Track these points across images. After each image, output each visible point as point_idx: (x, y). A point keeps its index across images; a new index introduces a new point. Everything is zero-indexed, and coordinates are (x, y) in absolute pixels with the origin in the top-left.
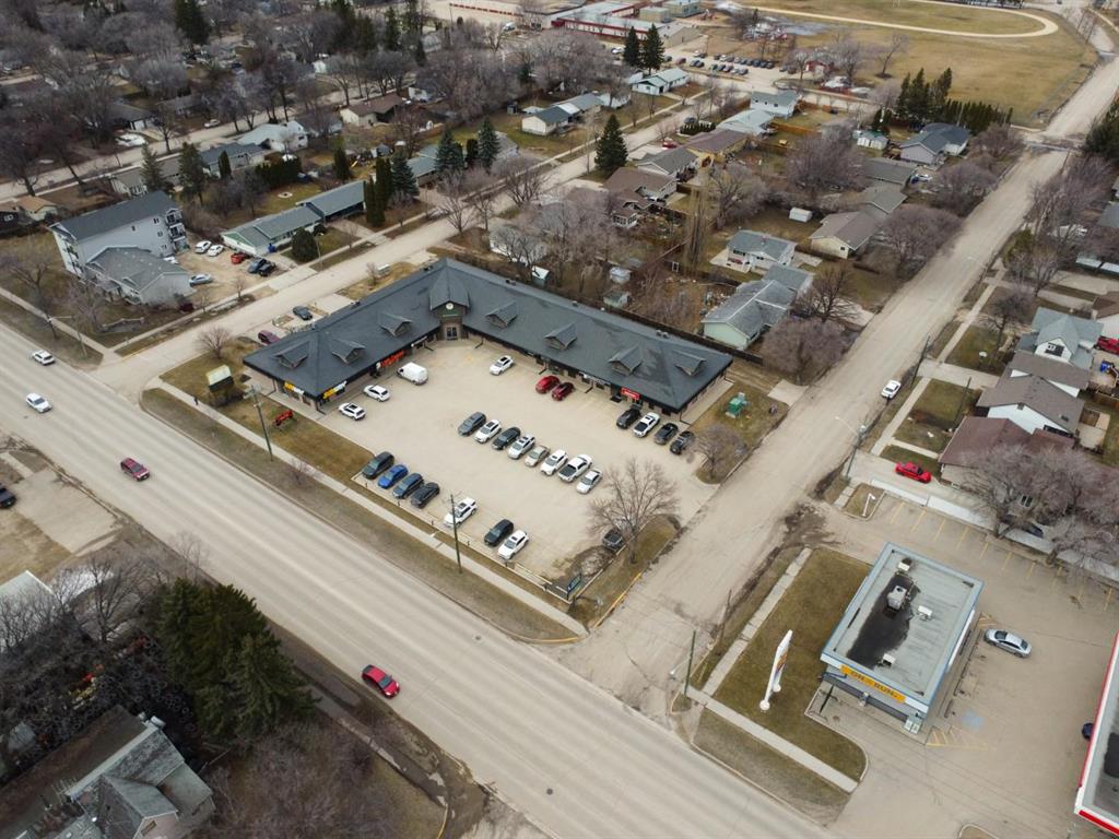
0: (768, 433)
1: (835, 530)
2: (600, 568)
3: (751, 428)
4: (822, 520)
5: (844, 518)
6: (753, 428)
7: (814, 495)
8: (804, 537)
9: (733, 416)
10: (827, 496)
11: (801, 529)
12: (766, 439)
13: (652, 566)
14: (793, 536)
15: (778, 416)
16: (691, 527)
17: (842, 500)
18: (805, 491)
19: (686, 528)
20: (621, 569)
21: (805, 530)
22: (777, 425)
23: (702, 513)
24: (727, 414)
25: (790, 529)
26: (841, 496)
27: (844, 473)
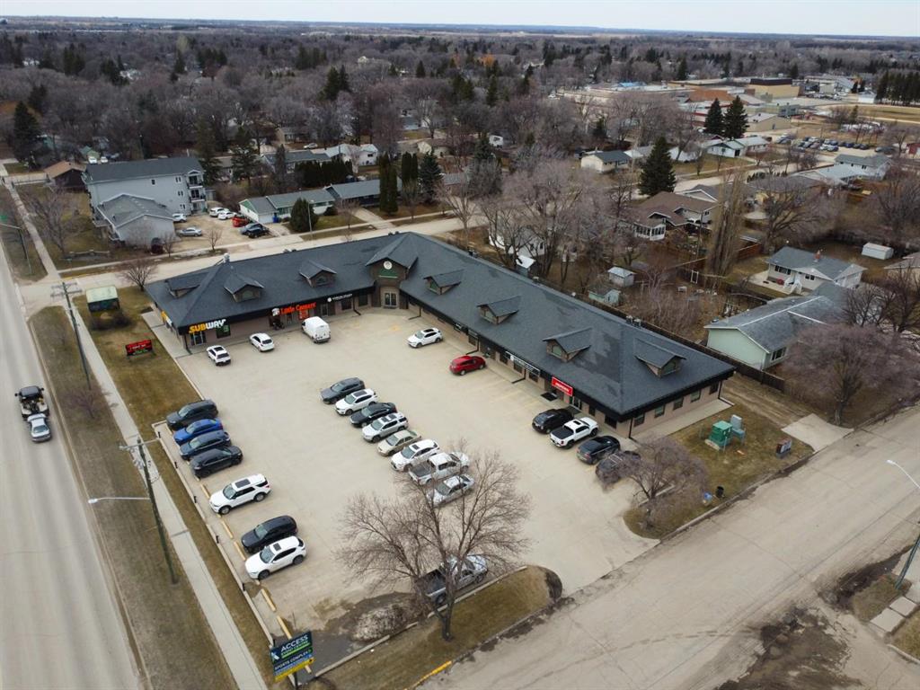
0: (768, 481)
1: (863, 676)
2: (384, 633)
3: (740, 467)
4: (839, 649)
5: (888, 656)
6: (745, 469)
7: (831, 597)
8: (794, 674)
9: (716, 447)
10: (856, 606)
11: (792, 657)
12: (761, 489)
13: (478, 654)
14: (770, 667)
15: (792, 461)
16: (581, 600)
17: (887, 619)
18: (815, 585)
19: (570, 600)
20: (422, 645)
21: (801, 660)
22: (787, 471)
23: (608, 582)
24: (708, 442)
25: (768, 651)
26: (886, 612)
27: (897, 571)
